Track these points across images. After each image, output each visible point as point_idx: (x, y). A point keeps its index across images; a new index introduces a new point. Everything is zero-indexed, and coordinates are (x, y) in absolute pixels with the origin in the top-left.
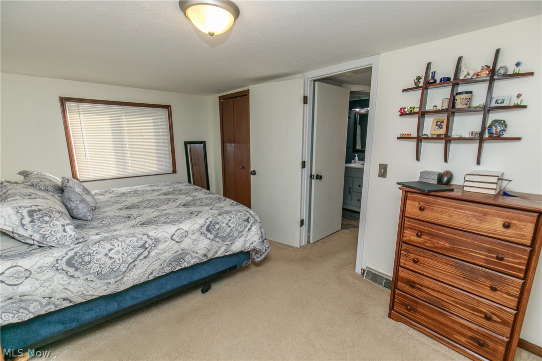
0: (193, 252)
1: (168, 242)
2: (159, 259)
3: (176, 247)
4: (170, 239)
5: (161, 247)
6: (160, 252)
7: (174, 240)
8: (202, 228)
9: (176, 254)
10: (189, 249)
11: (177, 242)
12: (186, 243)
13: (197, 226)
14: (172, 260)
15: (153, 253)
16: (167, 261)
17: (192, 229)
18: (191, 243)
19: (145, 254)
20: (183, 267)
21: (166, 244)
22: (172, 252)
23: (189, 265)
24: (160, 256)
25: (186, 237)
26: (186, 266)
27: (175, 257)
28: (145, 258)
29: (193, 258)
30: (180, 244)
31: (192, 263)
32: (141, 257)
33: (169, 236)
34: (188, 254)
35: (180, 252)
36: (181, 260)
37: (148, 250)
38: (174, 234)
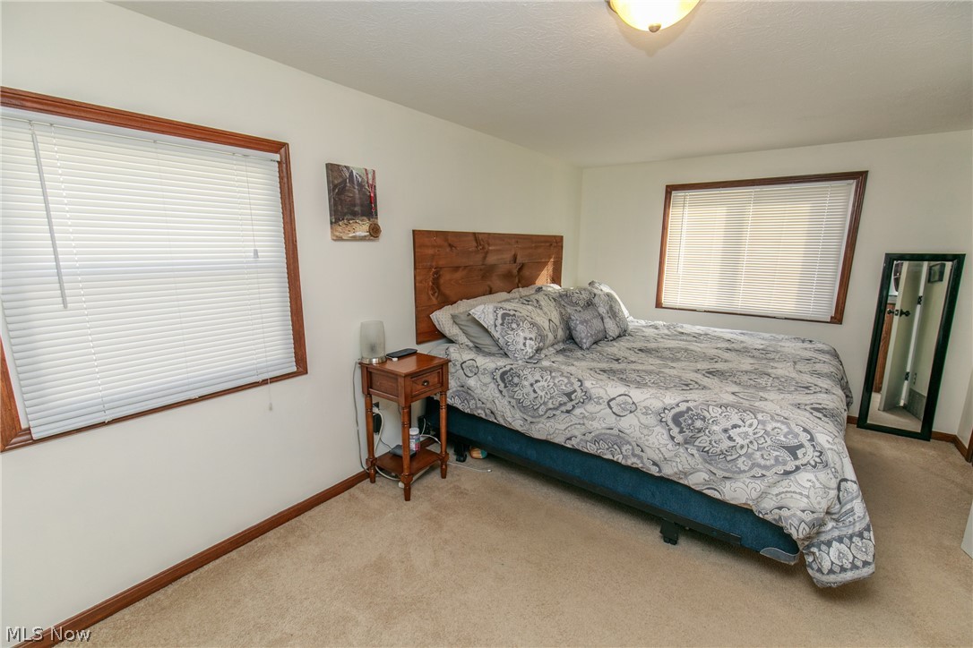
0: (638, 446)
1: (602, 407)
2: (584, 424)
3: (612, 420)
4: (606, 403)
5: (590, 407)
6: (587, 414)
7: (611, 408)
8: (666, 411)
9: (608, 431)
10: (632, 435)
11: (614, 413)
12: (629, 423)
13: (657, 405)
14: (602, 437)
15: (577, 411)
16: (593, 434)
17: (647, 403)
18: (637, 429)
19: (569, 406)
20: (615, 459)
21: (598, 408)
22: (604, 425)
23: (623, 462)
24: (586, 422)
25: (631, 412)
26: (620, 461)
27: (605, 434)
28: (568, 412)
29: (634, 455)
30: (618, 418)
31: (629, 463)
32: (564, 408)
33: (606, 398)
34: (629, 443)
35: (615, 432)
36: (615, 446)
37: (573, 403)
38: (614, 399)
